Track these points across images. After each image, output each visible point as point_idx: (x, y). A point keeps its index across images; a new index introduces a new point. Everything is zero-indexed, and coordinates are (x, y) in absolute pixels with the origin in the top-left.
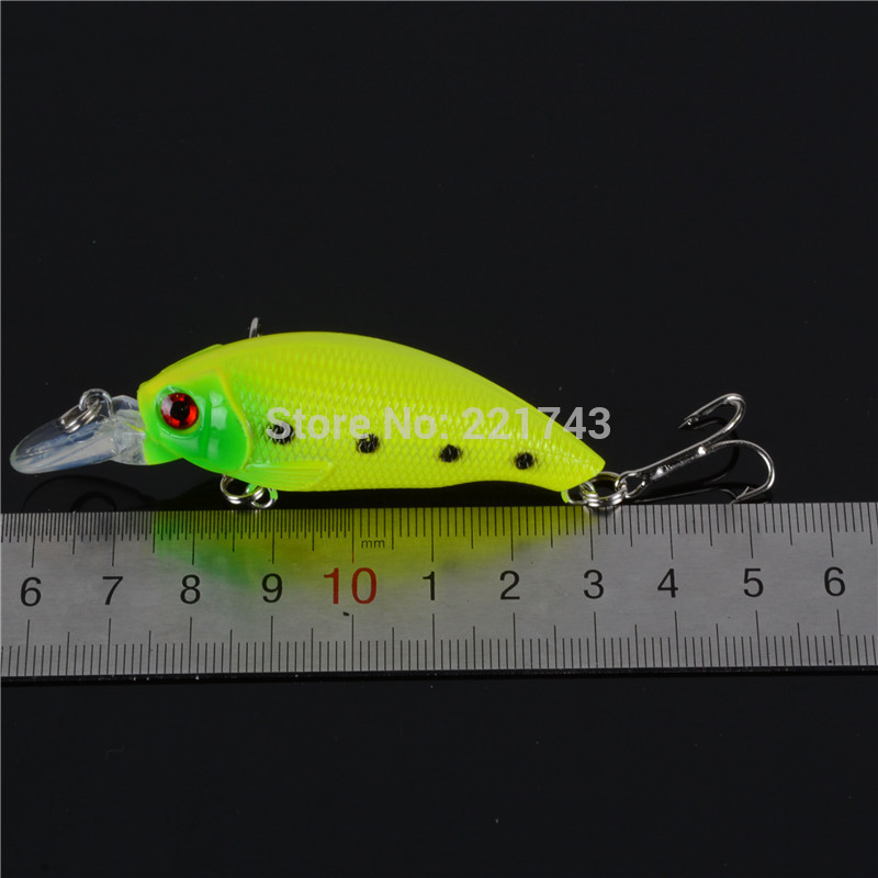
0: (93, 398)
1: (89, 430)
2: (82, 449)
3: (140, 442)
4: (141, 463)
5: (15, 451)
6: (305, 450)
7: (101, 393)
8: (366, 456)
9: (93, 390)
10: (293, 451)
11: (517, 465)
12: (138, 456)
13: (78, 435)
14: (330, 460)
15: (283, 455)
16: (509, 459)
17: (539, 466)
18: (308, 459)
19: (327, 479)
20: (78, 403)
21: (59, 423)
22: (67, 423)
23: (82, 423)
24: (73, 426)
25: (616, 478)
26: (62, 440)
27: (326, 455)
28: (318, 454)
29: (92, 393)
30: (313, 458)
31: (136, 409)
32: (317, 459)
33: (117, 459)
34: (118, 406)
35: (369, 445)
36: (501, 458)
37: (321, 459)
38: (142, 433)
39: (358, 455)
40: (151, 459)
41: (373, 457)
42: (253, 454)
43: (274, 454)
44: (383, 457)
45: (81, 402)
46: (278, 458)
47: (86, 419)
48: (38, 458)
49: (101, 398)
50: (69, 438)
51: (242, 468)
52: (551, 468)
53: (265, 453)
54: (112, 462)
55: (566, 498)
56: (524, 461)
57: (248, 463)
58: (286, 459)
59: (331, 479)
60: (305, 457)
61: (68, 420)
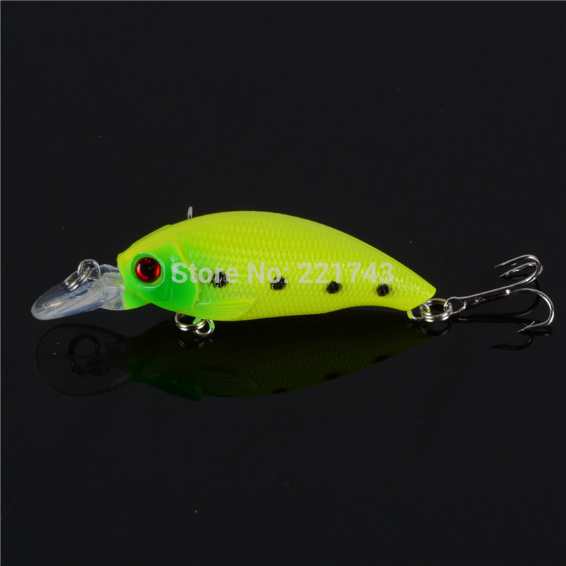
0: (86, 265)
1: (84, 288)
2: (80, 301)
3: (122, 293)
4: (121, 309)
5: (34, 306)
6: (236, 291)
7: (92, 262)
8: (277, 292)
9: (87, 260)
10: (227, 291)
11: (378, 293)
12: (119, 304)
13: (77, 292)
14: (253, 296)
15: (221, 295)
16: (373, 289)
17: (393, 293)
18: (238, 297)
19: (251, 311)
20: (77, 269)
21: (64, 285)
22: (70, 284)
23: (79, 283)
24: (74, 286)
25: (444, 303)
26: (67, 296)
27: (250, 293)
28: (245, 292)
29: (86, 262)
30: (241, 296)
31: (118, 271)
32: (244, 296)
33: (105, 307)
34: (104, 271)
35: (279, 285)
36: (368, 289)
37: (247, 296)
38: (123, 287)
39: (271, 291)
40: (128, 305)
41: (282, 292)
42: (200, 296)
43: (215, 295)
44: (288, 292)
45: (79, 268)
46: (218, 297)
47: (82, 281)
48: (50, 310)
49: (92, 266)
50: (71, 294)
51: (192, 306)
52: (401, 294)
53: (209, 294)
54: (101, 309)
55: (411, 316)
56: (383, 290)
57: (197, 302)
58: (223, 297)
59: (253, 311)
60: (235, 295)
61: (70, 282)
